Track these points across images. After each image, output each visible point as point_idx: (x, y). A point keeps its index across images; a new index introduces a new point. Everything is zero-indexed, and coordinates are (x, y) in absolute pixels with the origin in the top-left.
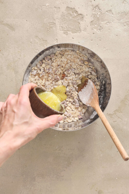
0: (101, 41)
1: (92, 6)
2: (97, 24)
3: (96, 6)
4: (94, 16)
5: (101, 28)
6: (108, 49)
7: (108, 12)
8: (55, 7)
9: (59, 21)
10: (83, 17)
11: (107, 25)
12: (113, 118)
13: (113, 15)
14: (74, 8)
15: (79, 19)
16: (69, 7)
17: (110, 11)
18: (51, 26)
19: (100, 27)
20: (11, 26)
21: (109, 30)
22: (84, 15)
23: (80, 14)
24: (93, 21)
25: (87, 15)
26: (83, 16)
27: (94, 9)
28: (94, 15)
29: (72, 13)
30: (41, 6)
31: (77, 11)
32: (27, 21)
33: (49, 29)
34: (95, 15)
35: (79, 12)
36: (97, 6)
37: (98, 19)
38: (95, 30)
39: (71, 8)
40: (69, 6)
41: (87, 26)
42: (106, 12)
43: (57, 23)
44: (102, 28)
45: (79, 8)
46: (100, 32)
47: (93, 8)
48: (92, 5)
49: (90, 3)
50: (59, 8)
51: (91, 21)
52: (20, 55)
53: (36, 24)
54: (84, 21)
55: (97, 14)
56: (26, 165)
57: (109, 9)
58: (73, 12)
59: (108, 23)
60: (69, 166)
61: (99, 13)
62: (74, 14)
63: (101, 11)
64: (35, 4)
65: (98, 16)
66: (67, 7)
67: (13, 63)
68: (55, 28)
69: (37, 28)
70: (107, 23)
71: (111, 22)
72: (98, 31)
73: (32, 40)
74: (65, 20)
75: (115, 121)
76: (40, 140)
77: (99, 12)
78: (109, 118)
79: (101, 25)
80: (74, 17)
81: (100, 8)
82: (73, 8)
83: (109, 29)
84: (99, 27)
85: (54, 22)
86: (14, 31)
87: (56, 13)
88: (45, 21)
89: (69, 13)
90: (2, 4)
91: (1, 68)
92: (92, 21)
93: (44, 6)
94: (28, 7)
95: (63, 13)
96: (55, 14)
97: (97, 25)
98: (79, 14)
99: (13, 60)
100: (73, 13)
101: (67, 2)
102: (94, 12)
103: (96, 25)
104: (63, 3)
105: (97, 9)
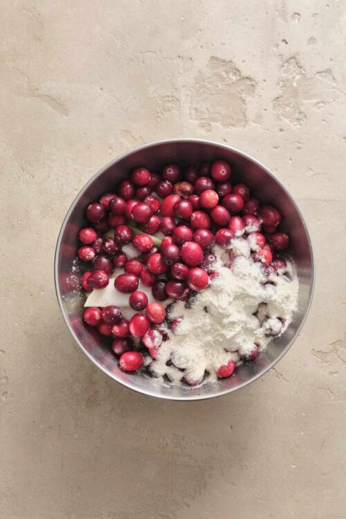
0: (300, 151)
1: (280, 57)
2: (292, 105)
3: (290, 59)
4: (285, 83)
5: (303, 115)
6: (318, 174)
7: (323, 74)
8: (179, 57)
9: (189, 93)
10: (253, 86)
11: (318, 110)
12: (329, 361)
13: (334, 84)
14: (231, 61)
15: (242, 91)
16: (217, 59)
17: (329, 71)
18: (166, 105)
19: (300, 113)
20: (58, 100)
21: (324, 122)
22: (256, 80)
23: (247, 78)
24: (282, 96)
25: (264, 80)
26: (253, 83)
27: (286, 65)
28: (283, 81)
29: (224, 74)
30: (141, 53)
31: (239, 69)
32: (101, 89)
33: (160, 114)
34: (288, 80)
35: (245, 73)
36: (294, 58)
37: (295, 93)
38: (287, 121)
39: (224, 61)
40: (219, 55)
41: (265, 110)
42: (318, 75)
43: (183, 99)
44: (305, 116)
45: (244, 61)
46: (298, 126)
47: (281, 63)
48: (280, 55)
49: (275, 49)
50: (191, 59)
51: (277, 96)
52: (80, 180)
53: (126, 100)
54: (256, 97)
55: (293, 78)
56: (79, 487)
57: (325, 68)
58: (227, 72)
59: (322, 104)
60: (200, 494)
61: (298, 77)
62: (231, 76)
63: (303, 72)
64: (125, 46)
65: (295, 85)
66: (212, 57)
67: (59, 201)
68: (177, 112)
69: (127, 109)
70: (318, 103)
71: (329, 102)
72: (295, 123)
73: (112, 141)
74: (204, 92)
75: (334, 373)
76: (123, 416)
77: (298, 74)
78: (317, 362)
79: (302, 109)
80: (230, 84)
81: (302, 63)
82: (227, 60)
83: (323, 120)
84: (296, 115)
85: (176, 94)
86: (67, 115)
87: (181, 71)
88: (151, 92)
89: (215, 74)
90: (38, 43)
91: (26, 211)
92: (278, 98)
93: (151, 53)
94: (107, 53)
95: (200, 72)
96: (179, 74)
97: (290, 107)
98: (243, 78)
99: (59, 192)
100: (227, 74)
101: (213, 45)
102: (284, 73)
103: (288, 109)
104: (202, 47)
105: (292, 66)
